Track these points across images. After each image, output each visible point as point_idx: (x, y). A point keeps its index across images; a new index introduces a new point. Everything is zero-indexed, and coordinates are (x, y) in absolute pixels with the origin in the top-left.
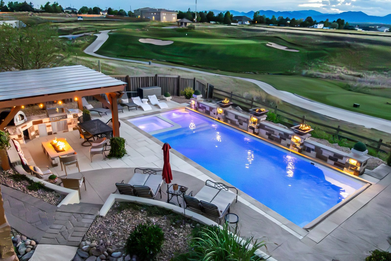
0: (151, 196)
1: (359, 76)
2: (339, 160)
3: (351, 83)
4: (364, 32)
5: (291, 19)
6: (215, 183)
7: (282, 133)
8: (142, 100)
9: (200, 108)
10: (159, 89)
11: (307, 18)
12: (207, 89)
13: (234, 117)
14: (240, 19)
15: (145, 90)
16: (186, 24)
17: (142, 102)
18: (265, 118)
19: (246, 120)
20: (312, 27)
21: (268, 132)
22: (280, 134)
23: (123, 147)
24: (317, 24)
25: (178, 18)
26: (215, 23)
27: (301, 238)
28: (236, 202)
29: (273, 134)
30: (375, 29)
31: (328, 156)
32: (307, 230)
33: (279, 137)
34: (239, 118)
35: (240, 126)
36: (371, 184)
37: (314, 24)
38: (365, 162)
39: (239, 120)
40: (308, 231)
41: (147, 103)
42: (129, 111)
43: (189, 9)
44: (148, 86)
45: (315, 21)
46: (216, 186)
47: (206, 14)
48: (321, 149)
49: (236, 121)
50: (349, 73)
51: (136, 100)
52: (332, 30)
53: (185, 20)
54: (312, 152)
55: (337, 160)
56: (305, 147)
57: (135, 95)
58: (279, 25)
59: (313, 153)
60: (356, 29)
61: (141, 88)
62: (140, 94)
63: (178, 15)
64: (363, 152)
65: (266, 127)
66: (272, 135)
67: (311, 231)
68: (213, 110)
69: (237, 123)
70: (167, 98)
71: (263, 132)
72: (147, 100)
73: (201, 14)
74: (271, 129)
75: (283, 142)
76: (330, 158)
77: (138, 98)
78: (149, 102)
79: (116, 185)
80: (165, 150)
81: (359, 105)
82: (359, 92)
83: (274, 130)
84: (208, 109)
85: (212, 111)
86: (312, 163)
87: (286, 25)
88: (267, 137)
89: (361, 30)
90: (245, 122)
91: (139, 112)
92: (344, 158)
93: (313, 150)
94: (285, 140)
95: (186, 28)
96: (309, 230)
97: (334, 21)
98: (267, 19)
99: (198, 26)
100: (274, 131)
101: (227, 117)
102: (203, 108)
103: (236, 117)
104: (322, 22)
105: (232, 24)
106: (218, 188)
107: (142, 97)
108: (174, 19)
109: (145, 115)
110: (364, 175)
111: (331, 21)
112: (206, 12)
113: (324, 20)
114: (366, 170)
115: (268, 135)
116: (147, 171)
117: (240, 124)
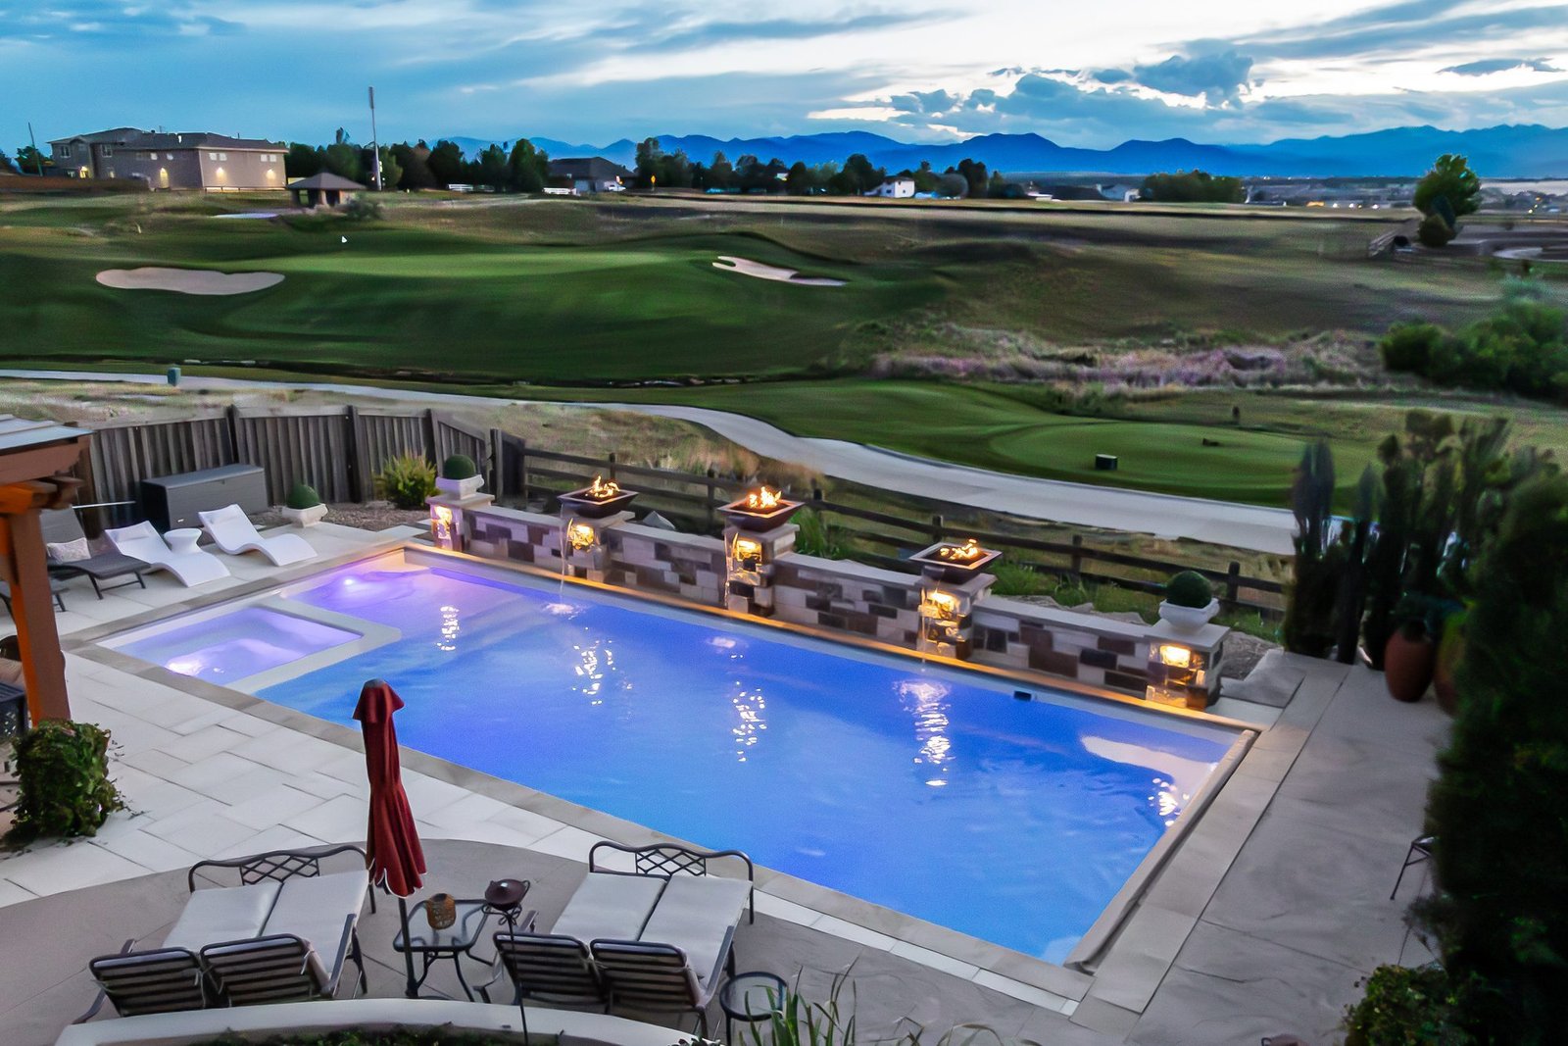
0: (313, 987)
1: (1082, 360)
2: (1123, 660)
3: (1062, 387)
4: (1058, 204)
5: (789, 165)
6: (637, 851)
7: (878, 589)
8: (167, 535)
9: (478, 535)
10: (252, 476)
11: (852, 159)
12: (493, 457)
13: (652, 554)
14: (581, 169)
15: (176, 488)
16: (333, 195)
17: (169, 545)
18: (791, 539)
19: (708, 559)
20: (874, 192)
21: (813, 594)
22: (868, 596)
23: (99, 774)
24: (891, 180)
25: (289, 174)
26: (471, 188)
27: (1069, 1008)
28: (752, 920)
29: (839, 597)
30: (1094, 195)
31: (1077, 653)
32: (1082, 967)
33: (863, 607)
34: (675, 553)
35: (686, 589)
36: (1258, 733)
37: (880, 183)
38: (1217, 649)
39: (678, 565)
40: (1090, 974)
41: (196, 548)
42: (101, 597)
43: (339, 133)
44: (193, 468)
45: (882, 172)
46: (645, 864)
47: (425, 155)
48: (1046, 628)
49: (662, 572)
50: (1046, 353)
51: (136, 541)
52: (947, 201)
53: (327, 180)
54: (1010, 646)
55: (1114, 659)
56: (979, 630)
57: (123, 518)
58: (745, 191)
59: (1018, 650)
60: (1031, 194)
61: (150, 480)
62: (153, 508)
63: (287, 158)
64: (1202, 607)
65: (801, 574)
66: (834, 604)
67: (1100, 971)
68: (545, 537)
69: (671, 577)
70: (304, 514)
71: (793, 598)
72: (198, 533)
73: (400, 153)
74: (826, 580)
75: (885, 625)
76: (1088, 658)
77: (146, 528)
78: (206, 541)
79: (97, 972)
80: (373, 718)
81: (1116, 460)
82: (1097, 414)
83: (841, 581)
84: (520, 535)
85: (540, 543)
86: (1019, 695)
87: (774, 187)
88: (813, 615)
89: (1047, 198)
90: (705, 567)
91: (159, 596)
92: (1138, 648)
93: (1014, 637)
94: (893, 615)
95: (338, 214)
96: (1089, 968)
97: (951, 170)
98: (697, 169)
99: (398, 207)
100: (839, 588)
101: (617, 557)
102: (498, 533)
103: (662, 550)
104: (905, 175)
105: (548, 190)
106: (658, 871)
107: (162, 525)
108: (273, 176)
109: (197, 605)
110: (1222, 701)
111: (938, 169)
112: (422, 145)
113: (914, 168)
114: (1225, 681)
115: (816, 608)
116: (264, 868)
117: (684, 580)
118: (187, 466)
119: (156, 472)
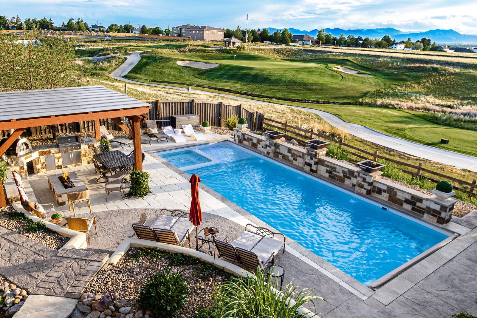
0: (175, 242)
1: (450, 107)
2: (418, 204)
3: (439, 115)
4: (456, 54)
5: (364, 39)
6: (257, 228)
7: (346, 170)
8: (175, 129)
9: (245, 140)
10: (195, 119)
11: (384, 37)
12: (256, 119)
13: (287, 151)
14: (300, 37)
15: (179, 118)
16: (234, 43)
17: (174, 132)
18: (325, 152)
19: (301, 155)
20: (390, 47)
21: (328, 169)
22: (343, 172)
23: (146, 184)
24: (397, 44)
25: (225, 37)
26: (270, 43)
27: (364, 298)
28: (284, 253)
29: (335, 171)
30: (470, 51)
31: (404, 199)
32: (373, 289)
33: (342, 175)
34: (293, 152)
35: (294, 162)
36: (459, 235)
37: (393, 45)
38: (452, 206)
39: (293, 155)
40: (375, 291)
41: (180, 133)
42: (158, 143)
43: (238, 27)
45: (394, 41)
46: (259, 232)
47: (259, 33)
48: (395, 190)
49: (289, 156)
50: (437, 103)
51: (167, 129)
52: (415, 51)
53: (233, 39)
54: (383, 193)
55: (415, 203)
56: (375, 187)
57: (166, 125)
58: (349, 46)
59: (385, 196)
60: (445, 50)
61: (174, 116)
62: (173, 122)
63: (225, 33)
64: (448, 193)
65: (326, 163)
66: (334, 173)
67: (377, 291)
68: (261, 143)
69: (291, 158)
70: (205, 128)
71: (322, 170)
72: (181, 130)
73: (253, 32)
74: (332, 165)
75: (347, 182)
76: (407, 201)
77: (170, 128)
78: (183, 132)
79: (134, 227)
80: (193, 182)
81: (448, 141)
82: (449, 125)
83: (336, 167)
84: (255, 141)
85: (259, 144)
86: (383, 208)
87: (357, 45)
88: (327, 175)
89: (452, 51)
90: (300, 157)
91: (170, 144)
92: (424, 201)
93: (385, 191)
94: (350, 179)
95: (234, 49)
96: (375, 289)
97: (418, 41)
98: (335, 39)
99: (249, 48)
101: (278, 150)
102: (249, 140)
103: (289, 150)
104: (403, 42)
105: (291, 44)
106: (261, 234)
107: (174, 126)
108: (220, 38)
109: (177, 148)
110: (451, 222)
111: (413, 41)
112: (259, 30)
113: (405, 40)
114: (453, 217)
115: (328, 173)
116: (176, 213)
117: (294, 159)
118: (182, 113)
119: (175, 115)
